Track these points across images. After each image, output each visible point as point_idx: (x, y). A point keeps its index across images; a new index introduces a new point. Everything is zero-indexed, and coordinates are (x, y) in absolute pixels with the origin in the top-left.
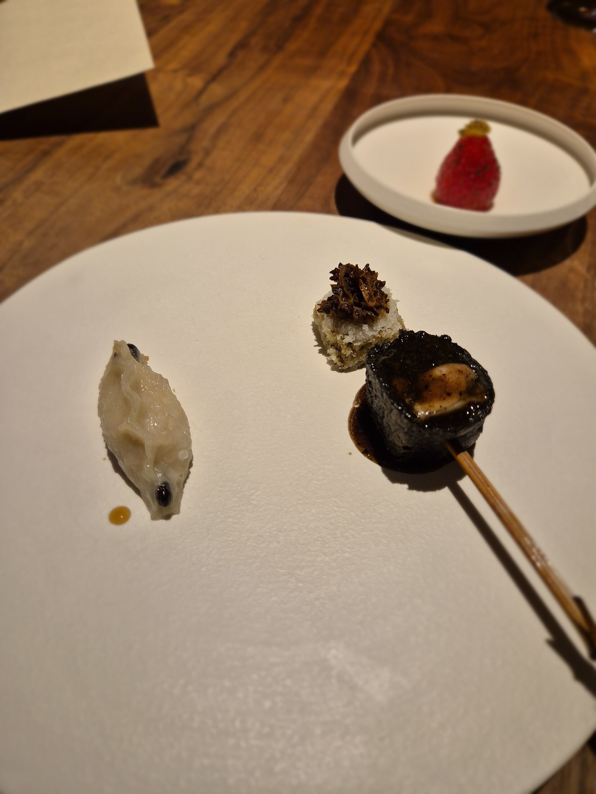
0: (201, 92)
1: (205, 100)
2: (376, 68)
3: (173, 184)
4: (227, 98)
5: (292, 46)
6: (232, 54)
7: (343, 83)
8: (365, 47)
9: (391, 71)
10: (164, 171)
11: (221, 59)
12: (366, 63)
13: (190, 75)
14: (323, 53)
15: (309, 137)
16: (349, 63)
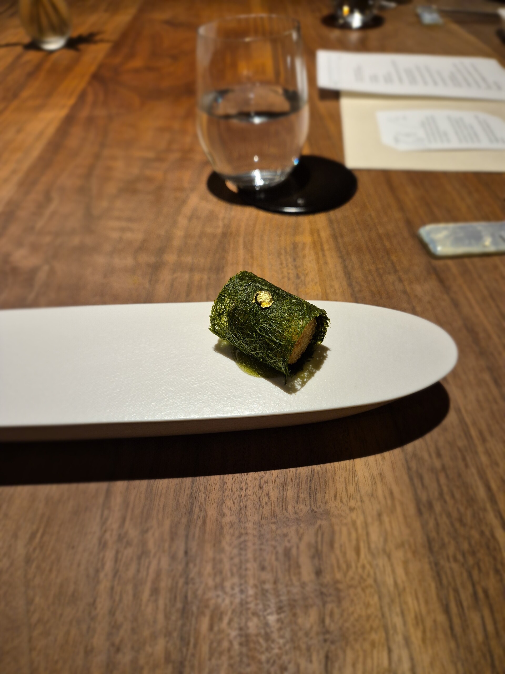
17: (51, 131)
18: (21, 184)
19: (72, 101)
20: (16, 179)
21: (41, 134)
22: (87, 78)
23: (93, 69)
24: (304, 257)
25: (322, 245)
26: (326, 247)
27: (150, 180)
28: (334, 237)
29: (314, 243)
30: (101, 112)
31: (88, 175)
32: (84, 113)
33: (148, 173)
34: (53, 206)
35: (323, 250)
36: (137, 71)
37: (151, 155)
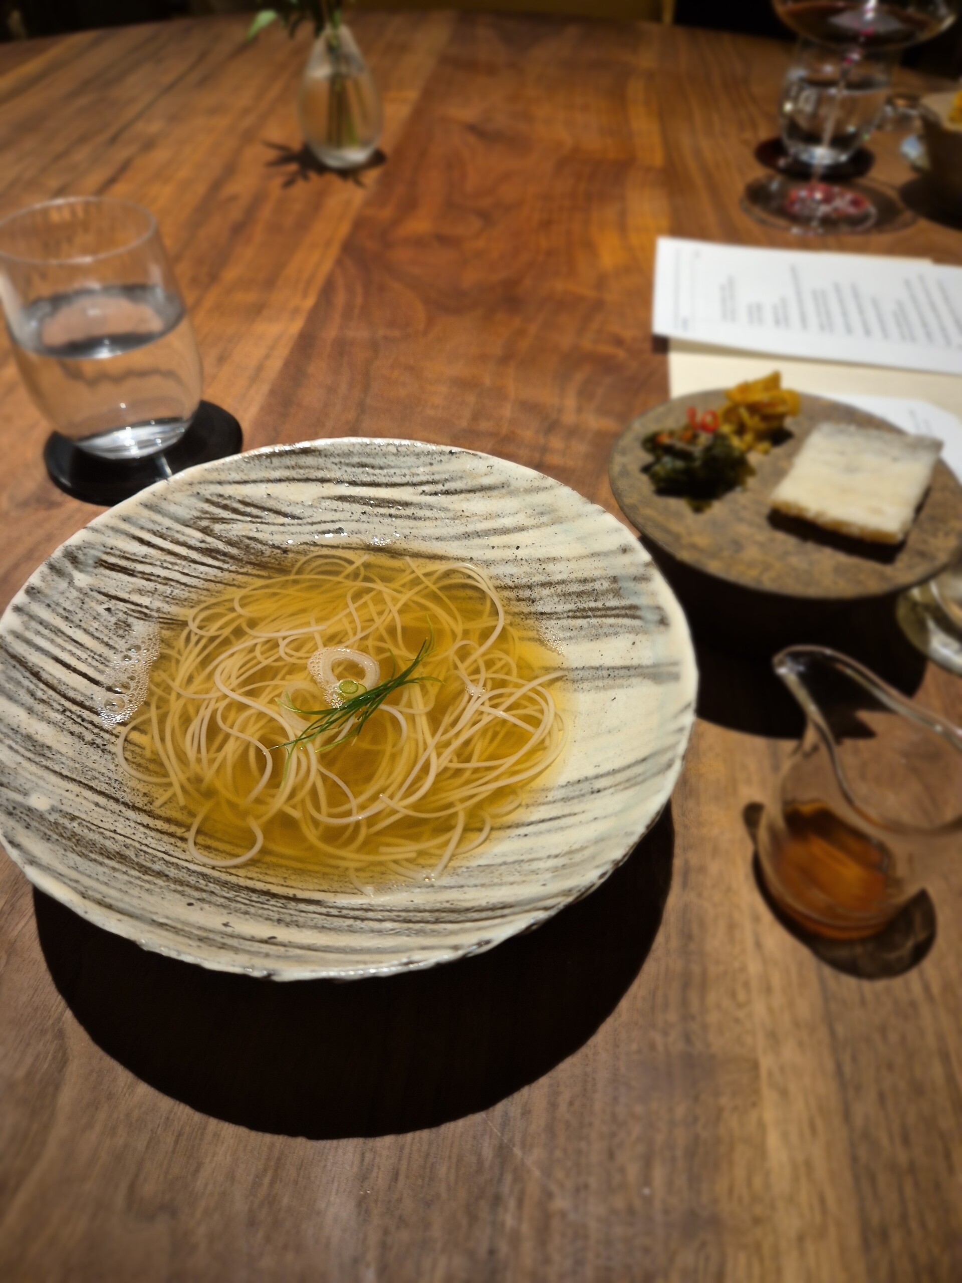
2: (340, 298)
5: (231, 274)
7: (296, 327)
8: (327, 266)
9: (359, 300)
12: (327, 290)
14: (271, 282)
16: (305, 295)
17: (275, 365)
19: (309, 302)
21: (260, 368)
22: (334, 250)
23: (344, 229)
30: (359, 333)
32: (330, 333)
36: (419, 242)
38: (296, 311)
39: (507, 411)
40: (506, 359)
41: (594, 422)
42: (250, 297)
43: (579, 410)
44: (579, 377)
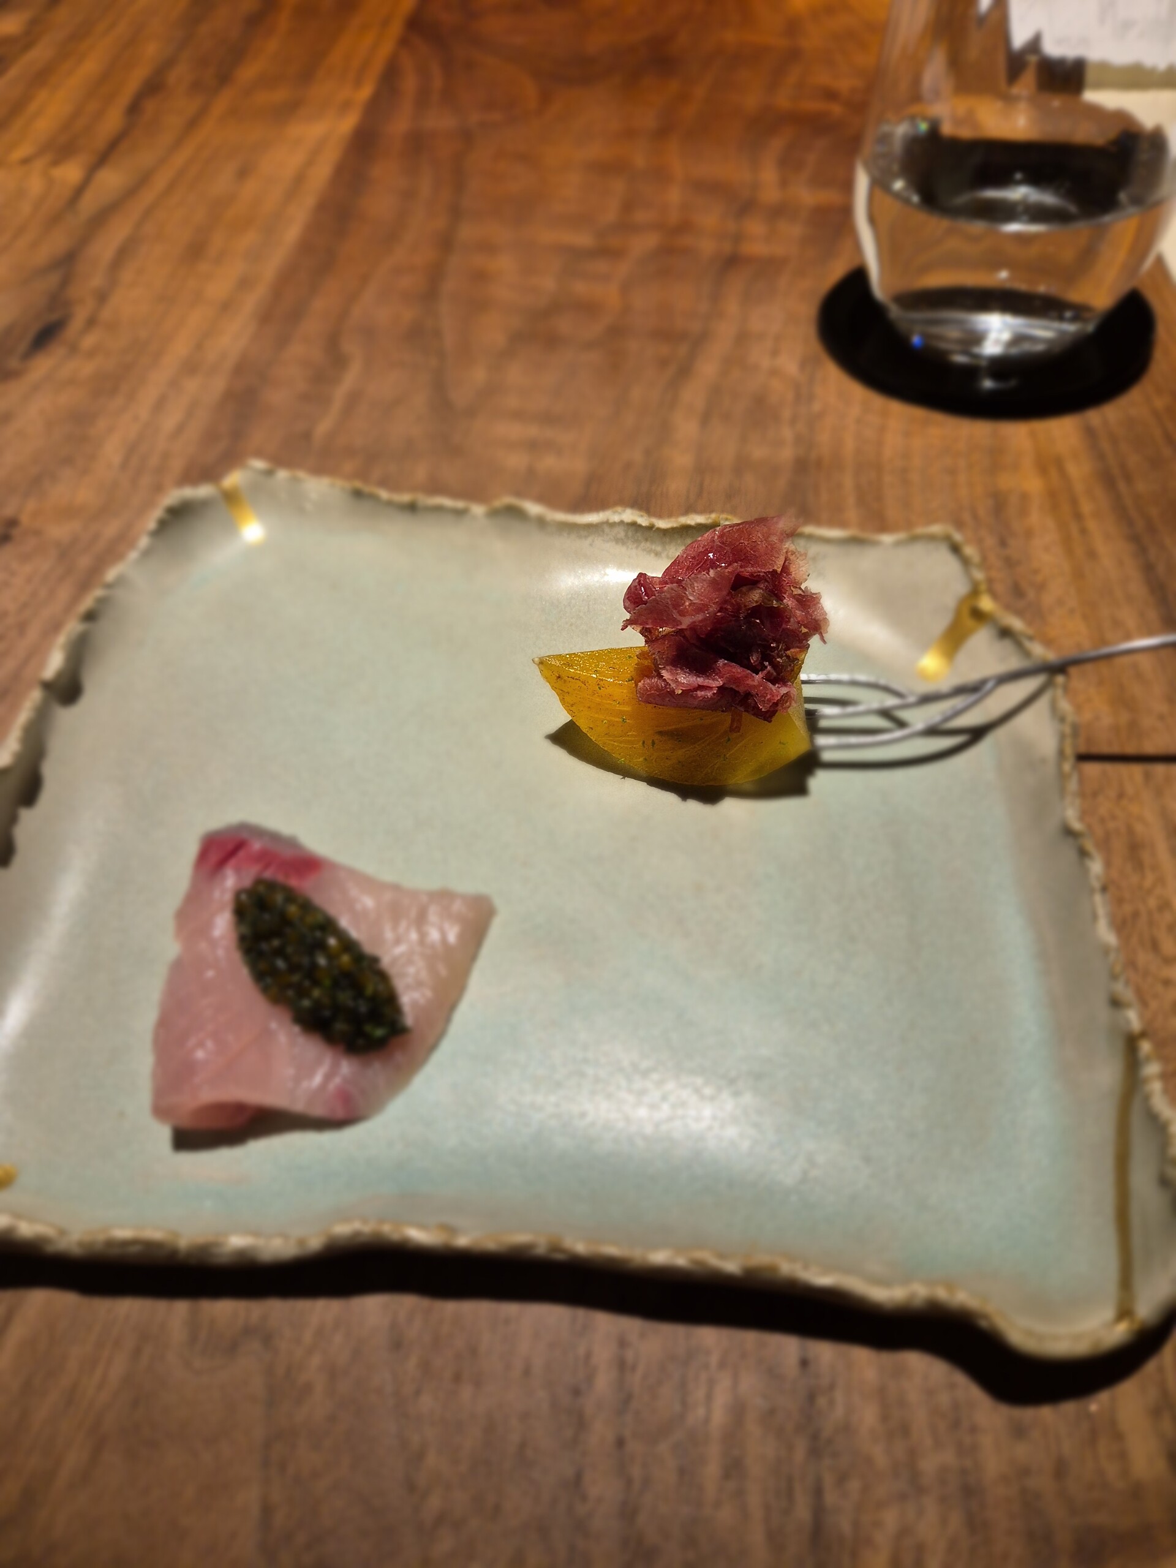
0: (79, 191)
1: (89, 204)
2: (410, 83)
3: (43, 365)
4: (131, 192)
5: (248, 72)
6: (134, 109)
7: (348, 124)
8: (387, 48)
9: (438, 83)
10: (23, 346)
11: (113, 120)
12: (390, 76)
13: (56, 163)
14: (307, 75)
15: (292, 233)
16: (358, 83)
17: (322, 173)
18: (265, 317)
19: (366, 92)
20: (251, 302)
21: (299, 179)
22: (396, 28)
23: (408, 3)
24: (1029, 534)
25: (1074, 502)
26: (1086, 507)
27: (589, 308)
28: (1107, 479)
29: (1052, 496)
30: (441, 122)
31: (430, 294)
32: (400, 125)
33: (580, 288)
34: (350, 379)
35: (1078, 516)
37: (583, 239)
38: (346, 106)
39: (674, 195)
40: (663, 133)
41: (807, 196)
42: (280, 95)
43: (784, 183)
44: (777, 145)
